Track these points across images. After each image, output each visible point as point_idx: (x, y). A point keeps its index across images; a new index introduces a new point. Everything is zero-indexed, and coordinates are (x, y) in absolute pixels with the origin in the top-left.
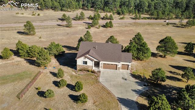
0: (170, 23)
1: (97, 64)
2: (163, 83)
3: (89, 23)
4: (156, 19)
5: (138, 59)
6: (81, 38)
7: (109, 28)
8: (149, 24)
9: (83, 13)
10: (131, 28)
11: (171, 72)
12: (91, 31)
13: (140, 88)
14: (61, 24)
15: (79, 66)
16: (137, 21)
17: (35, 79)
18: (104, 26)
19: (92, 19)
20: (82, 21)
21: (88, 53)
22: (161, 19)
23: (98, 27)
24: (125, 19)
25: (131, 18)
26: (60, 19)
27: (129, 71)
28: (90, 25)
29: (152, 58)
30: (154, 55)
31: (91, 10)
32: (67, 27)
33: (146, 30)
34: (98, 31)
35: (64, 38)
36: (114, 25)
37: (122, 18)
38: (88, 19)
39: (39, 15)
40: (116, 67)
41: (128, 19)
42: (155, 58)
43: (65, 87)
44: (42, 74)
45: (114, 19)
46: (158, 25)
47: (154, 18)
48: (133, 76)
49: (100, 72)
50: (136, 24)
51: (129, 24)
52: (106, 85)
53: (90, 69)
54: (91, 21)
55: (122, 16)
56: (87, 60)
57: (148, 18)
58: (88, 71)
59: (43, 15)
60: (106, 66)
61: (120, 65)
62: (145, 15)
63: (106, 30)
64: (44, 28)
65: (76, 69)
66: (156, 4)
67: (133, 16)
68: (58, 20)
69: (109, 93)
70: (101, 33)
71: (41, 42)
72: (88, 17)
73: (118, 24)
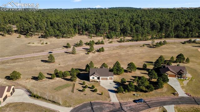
0: (146, 44)
1: (99, 78)
2: (125, 84)
3: (87, 49)
4: (137, 41)
5: (118, 74)
8: (130, 46)
10: (117, 51)
11: (131, 79)
12: (90, 56)
13: (116, 86)
14: (67, 51)
15: (91, 79)
16: (123, 44)
18: (98, 51)
19: (88, 44)
20: (81, 47)
22: (141, 40)
23: (94, 52)
24: (113, 43)
25: (118, 41)
26: (64, 47)
27: (113, 80)
28: (89, 51)
29: (125, 73)
30: (126, 71)
31: (86, 35)
32: (73, 53)
33: (128, 52)
34: (94, 56)
36: (105, 49)
37: (111, 42)
38: (85, 45)
39: (47, 43)
41: (115, 43)
42: (126, 73)
45: (105, 43)
46: (137, 46)
47: (135, 40)
48: (114, 82)
49: (100, 81)
50: (121, 47)
51: (116, 47)
52: (103, 86)
53: (96, 80)
54: (88, 47)
55: (111, 40)
57: (130, 40)
58: (95, 81)
60: (102, 79)
61: (108, 78)
62: (129, 37)
63: (100, 54)
65: (89, 81)
68: (63, 48)
69: (105, 89)
70: (96, 57)
71: (61, 67)
73: (108, 48)
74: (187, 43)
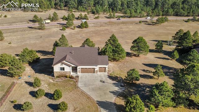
0: (143, 21)
1: (75, 69)
2: (138, 82)
3: (63, 24)
4: (130, 17)
5: (114, 60)
6: (56, 42)
7: (84, 29)
9: (56, 14)
10: (106, 28)
11: (144, 70)
12: (66, 33)
13: (116, 89)
14: (33, 26)
15: (57, 72)
16: (112, 20)
17: (8, 92)
18: (79, 27)
19: (66, 19)
20: (55, 21)
21: (64, 58)
22: (134, 17)
23: (73, 28)
24: (100, 18)
25: (106, 17)
26: (31, 21)
27: (106, 73)
28: (65, 27)
29: (127, 58)
30: (128, 54)
31: (65, 10)
32: (40, 29)
33: (121, 29)
34: (73, 32)
35: (38, 42)
36: (89, 25)
37: (97, 18)
38: (62, 19)
39: (5, 16)
40: (93, 71)
41: (103, 18)
42: (130, 58)
43: (44, 97)
44: (16, 85)
45: (89, 19)
46: (132, 23)
47: (127, 17)
48: (111, 77)
49: (78, 77)
50: (111, 24)
51: (104, 23)
52: (85, 89)
53: (68, 75)
54: (65, 22)
55: (96, 16)
56: (64, 66)
57: (122, 17)
58: (66, 77)
59: (10, 17)
60: (83, 71)
61: (97, 68)
62: (119, 13)
63: (82, 31)
64: (14, 32)
65: (53, 76)
66: (129, 3)
67: (108, 15)
68: (29, 22)
69: (89, 98)
70: (77, 34)
71: (11, 48)
72: (62, 17)
73: (93, 24)
74: (190, 21)
